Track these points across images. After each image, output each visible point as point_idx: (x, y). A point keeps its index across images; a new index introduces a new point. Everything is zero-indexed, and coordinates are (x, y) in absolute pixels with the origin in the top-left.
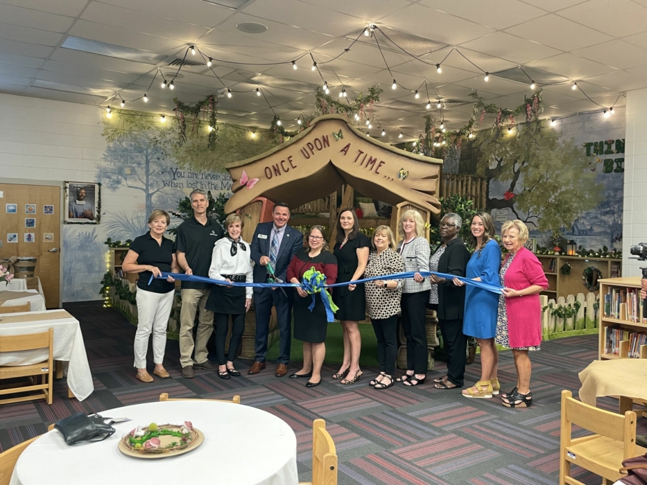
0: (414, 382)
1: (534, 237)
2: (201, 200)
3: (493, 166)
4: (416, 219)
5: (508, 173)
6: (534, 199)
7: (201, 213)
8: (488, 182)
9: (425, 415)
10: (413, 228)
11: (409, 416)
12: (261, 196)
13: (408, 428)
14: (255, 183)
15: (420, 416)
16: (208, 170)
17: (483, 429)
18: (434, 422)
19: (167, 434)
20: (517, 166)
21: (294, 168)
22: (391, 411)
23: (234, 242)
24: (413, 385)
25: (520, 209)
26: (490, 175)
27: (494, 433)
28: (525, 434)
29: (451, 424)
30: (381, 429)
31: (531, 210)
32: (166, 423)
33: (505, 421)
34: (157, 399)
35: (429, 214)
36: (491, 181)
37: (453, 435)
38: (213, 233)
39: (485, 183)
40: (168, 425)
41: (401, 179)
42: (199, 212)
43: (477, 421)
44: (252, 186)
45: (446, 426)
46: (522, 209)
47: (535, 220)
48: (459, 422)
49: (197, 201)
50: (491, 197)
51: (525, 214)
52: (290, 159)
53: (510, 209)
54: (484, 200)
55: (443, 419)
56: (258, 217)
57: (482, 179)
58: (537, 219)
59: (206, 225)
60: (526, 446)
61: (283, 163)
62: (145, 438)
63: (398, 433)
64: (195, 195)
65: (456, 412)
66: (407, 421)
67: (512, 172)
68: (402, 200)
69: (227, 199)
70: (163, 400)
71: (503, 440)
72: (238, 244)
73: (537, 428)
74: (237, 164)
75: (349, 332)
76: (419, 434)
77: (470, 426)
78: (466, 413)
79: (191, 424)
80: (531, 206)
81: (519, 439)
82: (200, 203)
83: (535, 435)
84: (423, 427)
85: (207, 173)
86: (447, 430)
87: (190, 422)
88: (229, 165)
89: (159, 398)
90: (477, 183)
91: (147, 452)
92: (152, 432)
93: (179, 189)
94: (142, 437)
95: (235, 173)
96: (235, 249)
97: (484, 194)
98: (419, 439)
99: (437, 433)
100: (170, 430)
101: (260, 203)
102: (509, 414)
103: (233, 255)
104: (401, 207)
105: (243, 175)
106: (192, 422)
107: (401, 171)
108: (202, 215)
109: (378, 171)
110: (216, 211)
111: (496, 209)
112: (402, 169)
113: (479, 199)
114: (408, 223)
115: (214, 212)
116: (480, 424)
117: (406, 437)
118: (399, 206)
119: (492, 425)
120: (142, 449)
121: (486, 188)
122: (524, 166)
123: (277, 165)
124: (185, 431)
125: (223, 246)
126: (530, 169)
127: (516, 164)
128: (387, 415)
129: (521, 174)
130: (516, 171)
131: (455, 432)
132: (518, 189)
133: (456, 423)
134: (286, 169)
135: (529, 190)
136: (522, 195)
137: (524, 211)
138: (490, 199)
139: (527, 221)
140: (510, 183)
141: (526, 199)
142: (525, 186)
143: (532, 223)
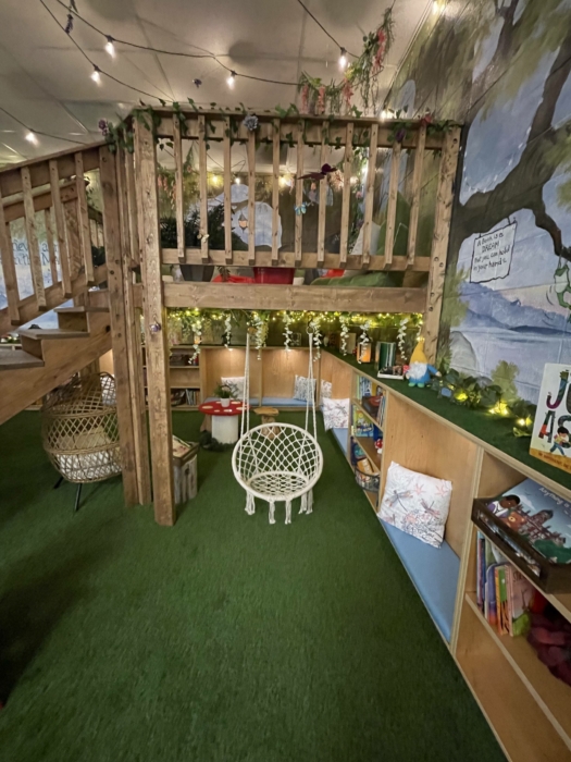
50: (466, 194)
53: (526, 216)
54: (444, 213)
111: (474, 237)
138: (463, 204)
140: (547, 76)
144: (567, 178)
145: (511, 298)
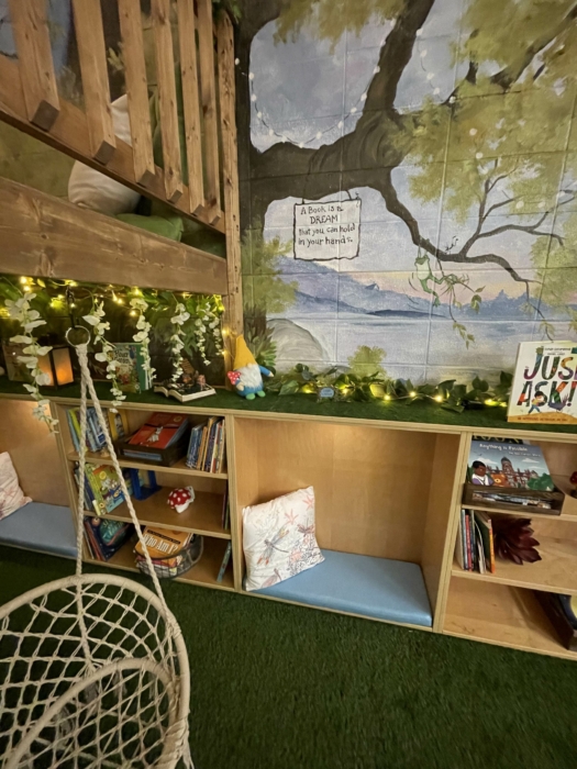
36: (256, 44)
50: (262, 140)
53: (374, 198)
135: (497, 79)
136: (453, 107)
137: (454, 202)
138: (262, 150)
139: (470, 254)
140: (382, 43)
141: (473, 132)
142: (473, 55)
143: (496, 265)
144: (419, 171)
145: (365, 282)
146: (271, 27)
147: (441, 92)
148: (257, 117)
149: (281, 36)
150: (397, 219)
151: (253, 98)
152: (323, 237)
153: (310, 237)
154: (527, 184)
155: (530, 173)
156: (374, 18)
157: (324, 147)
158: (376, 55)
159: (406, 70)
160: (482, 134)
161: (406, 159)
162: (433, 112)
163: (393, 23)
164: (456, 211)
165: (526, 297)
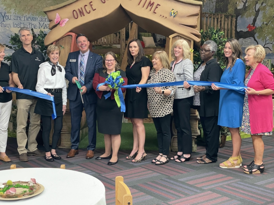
0: (183, 160)
1: (270, 58)
2: (28, 35)
3: (240, 6)
4: (183, 47)
5: (251, 11)
6: (270, 30)
7: (28, 45)
8: (236, 19)
9: (191, 180)
10: (181, 53)
11: (179, 181)
12: (71, 31)
13: (178, 188)
14: (66, 22)
15: (187, 181)
16: (29, 13)
17: (230, 188)
18: (196, 184)
19: (19, 187)
20: (258, 6)
21: (94, 10)
22: (167, 178)
23: (54, 66)
24: (182, 162)
25: (259, 38)
26: (238, 13)
27: (237, 190)
28: (259, 190)
29: (208, 186)
30: (160, 189)
31: (268, 38)
32: (18, 181)
33: (246, 182)
34: (9, 168)
35: (192, 42)
36: (238, 18)
37: (210, 192)
38: (37, 59)
39: (234, 19)
40: (19, 182)
41: (172, 17)
42: (27, 43)
43: (226, 183)
44: (64, 24)
45: (205, 186)
46: (261, 38)
47: (270, 46)
48: (214, 184)
49: (24, 36)
50: (238, 30)
51: (263, 42)
52: (91, 4)
53: (252, 38)
54: (234, 32)
55: (203, 182)
56: (69, 47)
57: (232, 17)
58: (272, 45)
59: (32, 54)
60: (259, 197)
61: (86, 7)
62: (5, 189)
63: (172, 191)
64: (23, 31)
65: (212, 178)
66: (178, 184)
67: (254, 11)
68: (173, 32)
69: (45, 35)
70: (13, 168)
71: (243, 194)
72: (56, 67)
73: (267, 186)
74: (52, 8)
75: (137, 127)
76: (186, 192)
77: (221, 186)
78: (219, 179)
79: (35, 180)
80: (268, 35)
81: (254, 193)
82: (27, 37)
83: (265, 190)
84: (189, 188)
85: (28, 16)
86: (205, 189)
87: (34, 179)
88: (46, 9)
89: (10, 168)
90: (228, 19)
91: (8, 196)
92: (9, 186)
93: (7, 28)
94: (3, 189)
95: (51, 15)
96: (55, 71)
97: (234, 28)
98: (186, 195)
99: (198, 191)
100: (21, 184)
101: (70, 37)
102: (248, 178)
103: (53, 75)
104: (173, 38)
105: (57, 16)
106: (35, 179)
107: (172, 11)
108: (29, 46)
109: (155, 12)
110: (38, 43)
111: (242, 39)
112: (173, 10)
113: (229, 31)
114: (177, 49)
115: (36, 44)
116: (228, 185)
117: (177, 194)
118: (171, 36)
119: (236, 185)
120: (4, 195)
121: (235, 23)
122: (263, 6)
123: (81, 8)
124: (31, 184)
125: (45, 68)
126: (267, 8)
127: (257, 5)
128: (165, 181)
129: (260, 12)
130: (257, 10)
131: (211, 190)
132: (258, 23)
133: (211, 185)
134: (88, 11)
135: (266, 24)
136: (261, 27)
137: (262, 39)
138: (238, 31)
139: (265, 47)
140: (253, 19)
141: (264, 30)
142: (263, 21)
143: (268, 48)
144: (258, 35)
146: (240, 16)
147: (260, 25)
148: (238, 27)
149: (241, 17)
150: (255, 42)
151: (237, 24)
152: (246, 44)
153: (244, 44)
154: (270, 37)
155: (271, 36)
156: (252, 16)
157: (246, 31)
158: (252, 20)
159: (256, 22)
160: (265, 31)
161: (256, 33)
162: (259, 28)
163: (254, 17)
164: (263, 41)
165: (272, 53)
